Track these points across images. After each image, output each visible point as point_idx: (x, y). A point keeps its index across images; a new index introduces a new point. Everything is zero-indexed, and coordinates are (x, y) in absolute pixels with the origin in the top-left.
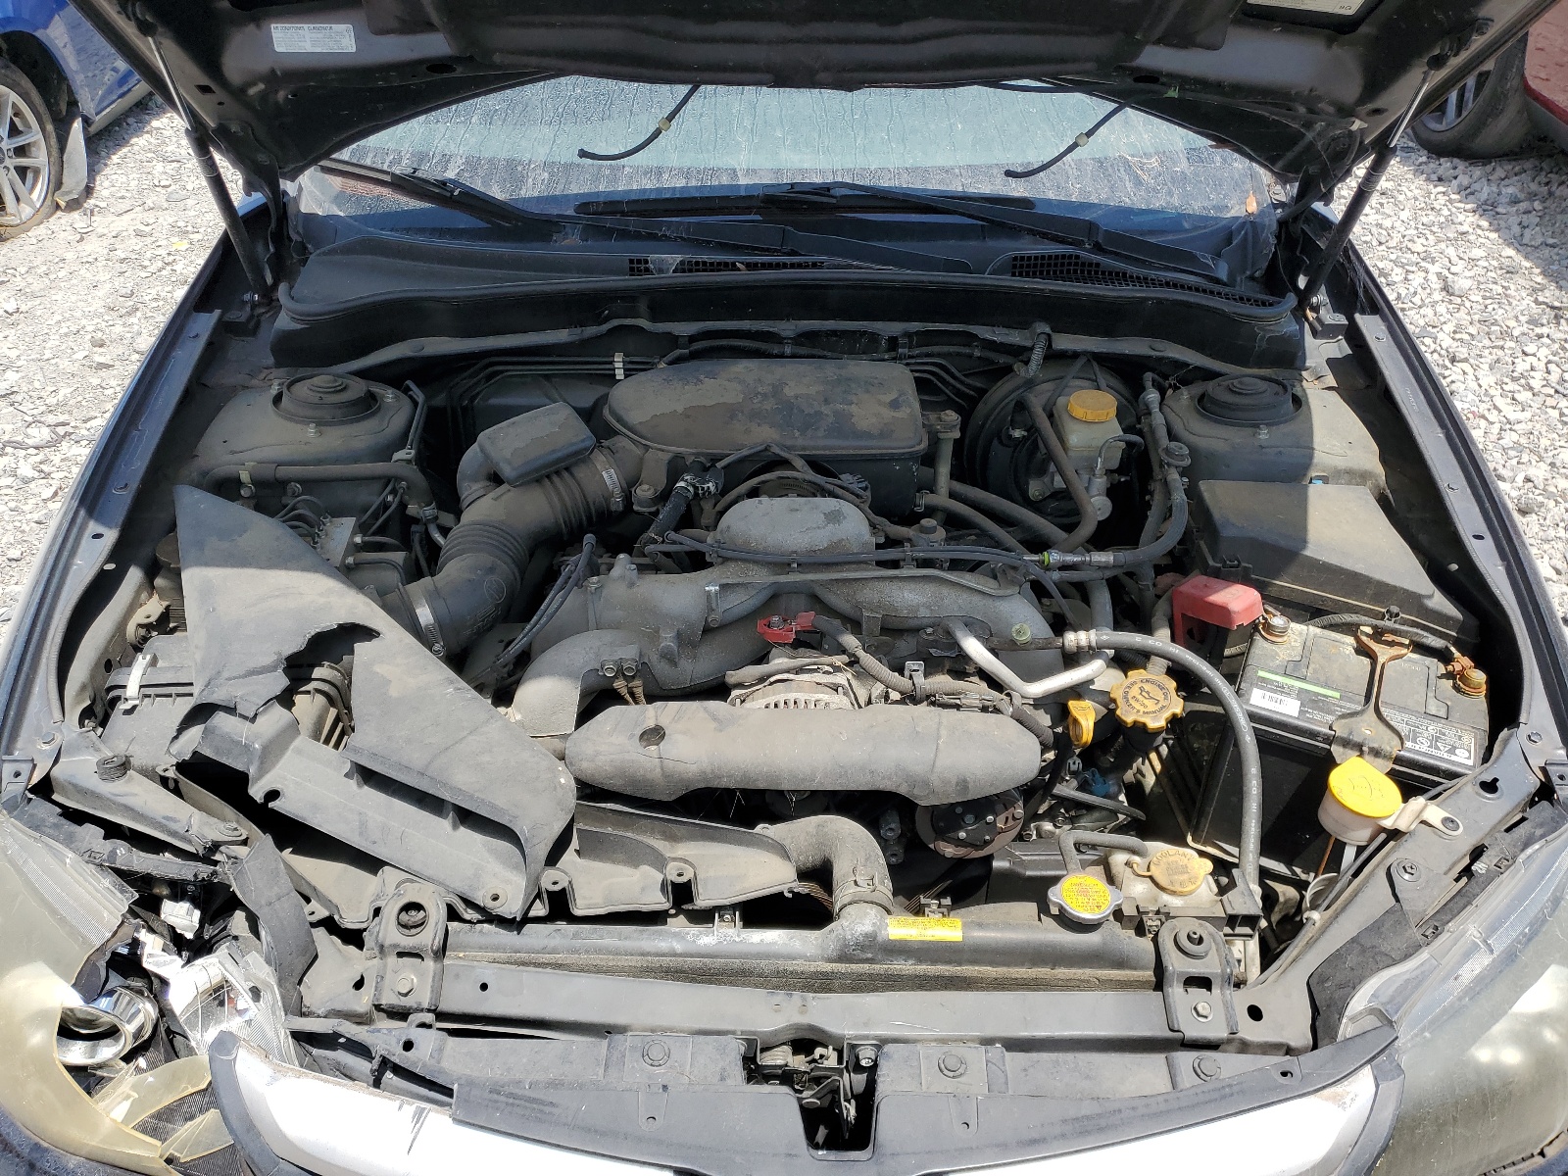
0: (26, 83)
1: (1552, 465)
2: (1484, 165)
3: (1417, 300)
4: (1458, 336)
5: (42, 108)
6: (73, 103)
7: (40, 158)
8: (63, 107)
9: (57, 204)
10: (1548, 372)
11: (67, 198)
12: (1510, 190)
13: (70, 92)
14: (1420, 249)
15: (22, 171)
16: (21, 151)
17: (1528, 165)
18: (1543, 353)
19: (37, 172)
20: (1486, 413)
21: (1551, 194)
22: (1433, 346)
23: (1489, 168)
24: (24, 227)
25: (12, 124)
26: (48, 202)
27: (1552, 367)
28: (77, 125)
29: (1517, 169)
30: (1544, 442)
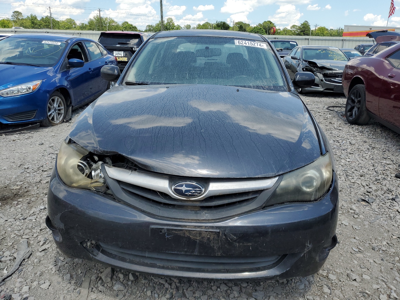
0: (63, 98)
1: (369, 170)
2: (362, 126)
3: (344, 145)
4: (352, 150)
5: (65, 103)
6: (71, 103)
7: (63, 111)
8: (69, 103)
9: (64, 121)
10: (370, 156)
11: (66, 120)
12: (367, 130)
13: (71, 101)
14: (346, 137)
15: (59, 114)
16: (59, 110)
17: (371, 126)
18: (369, 153)
19: (61, 114)
20: (356, 162)
21: (376, 131)
22: (346, 152)
23: (363, 127)
24: (57, 124)
25: (59, 105)
26: (62, 120)
27: (371, 155)
28: (71, 108)
29: (369, 127)
30: (367, 166)
